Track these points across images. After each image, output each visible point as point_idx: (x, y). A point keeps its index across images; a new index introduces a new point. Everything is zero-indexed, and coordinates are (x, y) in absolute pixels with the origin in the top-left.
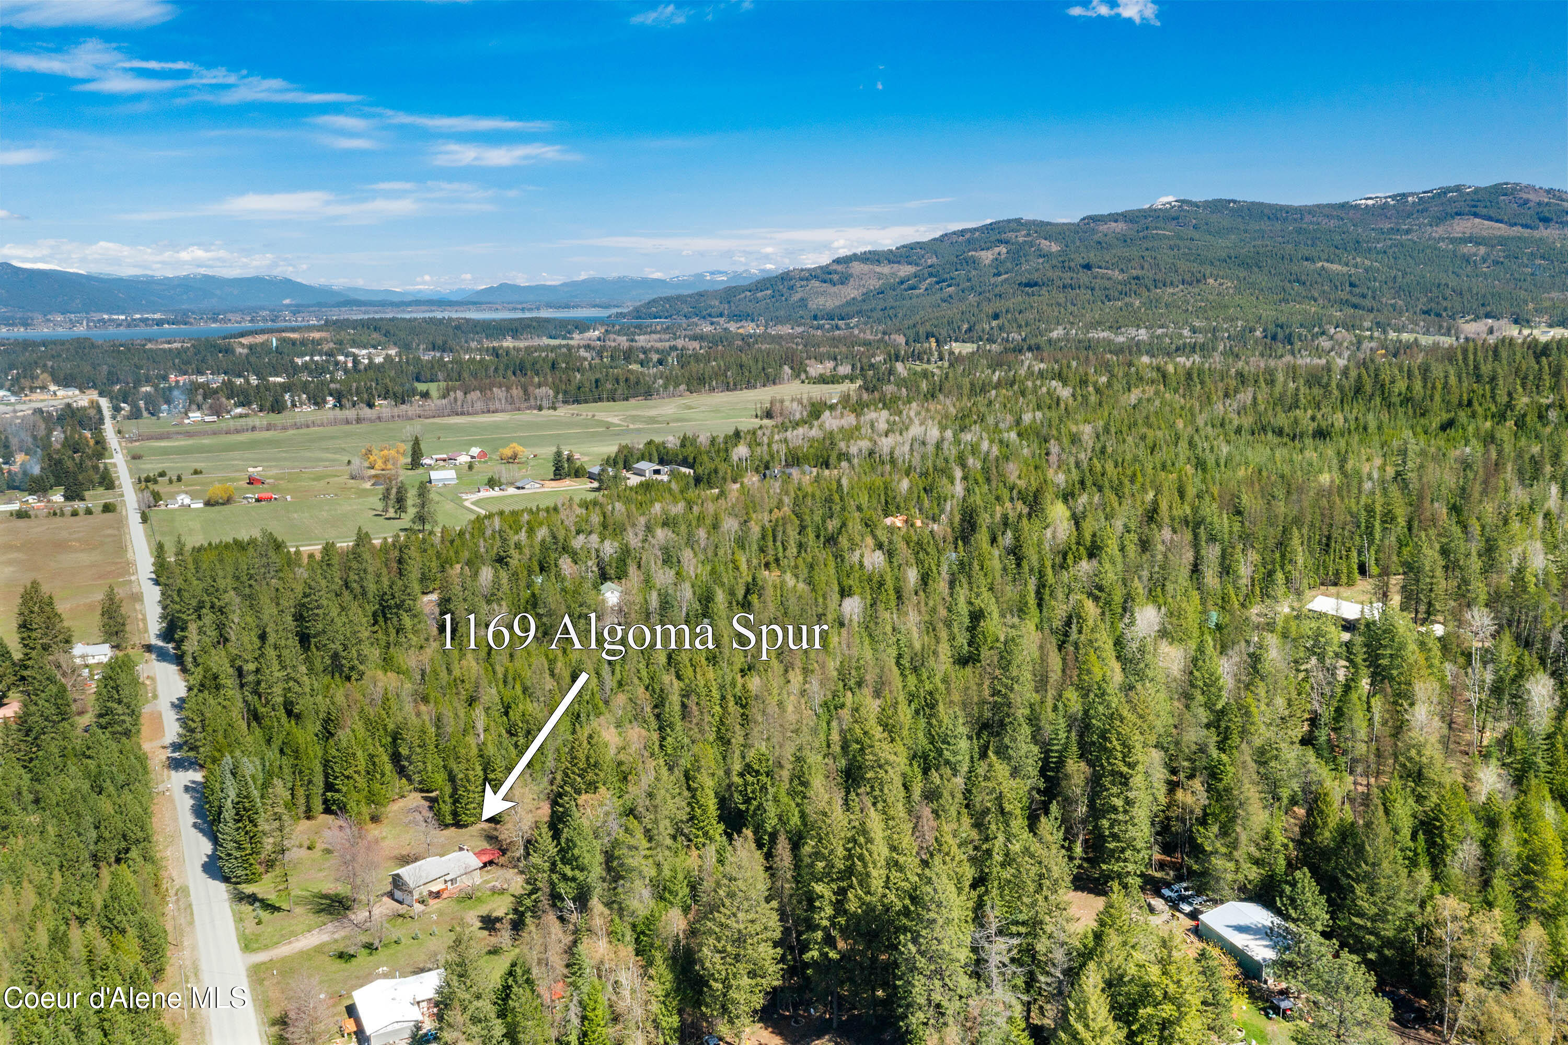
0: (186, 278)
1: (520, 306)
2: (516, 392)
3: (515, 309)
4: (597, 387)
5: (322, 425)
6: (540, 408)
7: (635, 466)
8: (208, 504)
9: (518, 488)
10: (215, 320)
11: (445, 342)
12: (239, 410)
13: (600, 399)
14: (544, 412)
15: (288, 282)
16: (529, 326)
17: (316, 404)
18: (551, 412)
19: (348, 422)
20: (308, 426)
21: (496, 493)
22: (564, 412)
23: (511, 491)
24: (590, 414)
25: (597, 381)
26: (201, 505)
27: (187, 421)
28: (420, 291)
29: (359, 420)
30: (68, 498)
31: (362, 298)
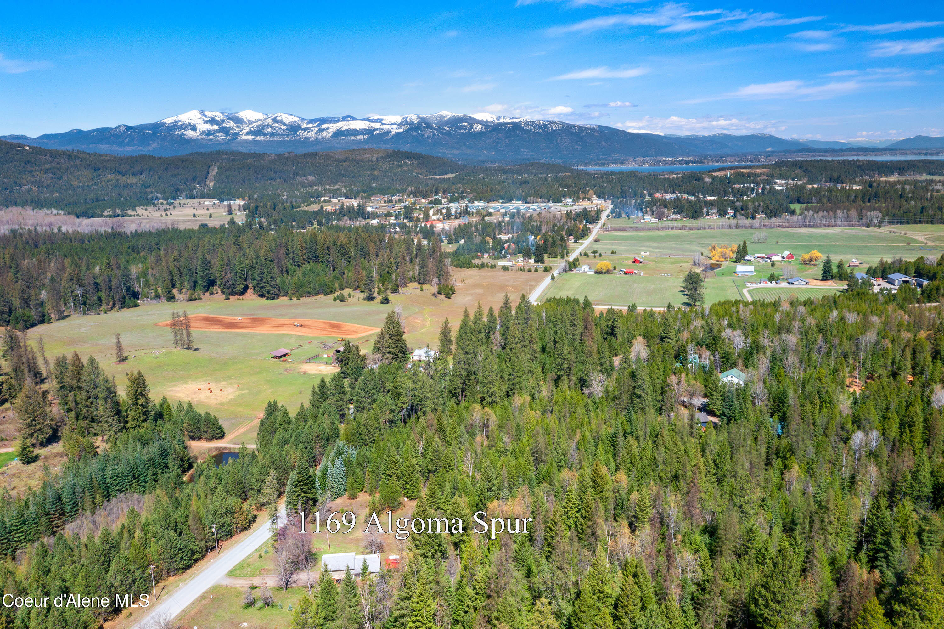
0: (714, 136)
1: (925, 152)
2: (854, 213)
3: (920, 154)
4: (922, 212)
5: (713, 228)
6: (868, 226)
7: (890, 276)
8: (597, 272)
9: (789, 283)
10: (718, 161)
11: (839, 177)
12: (673, 216)
13: (920, 222)
14: (871, 229)
15: (771, 137)
16: (914, 166)
17: (720, 215)
18: (876, 229)
19: (730, 227)
20: (705, 229)
21: (773, 285)
22: (885, 229)
23: (784, 284)
24: (903, 232)
25: (923, 208)
26: (593, 273)
27: (642, 221)
28: (859, 142)
29: (737, 227)
30: (536, 261)
31: (815, 147)
